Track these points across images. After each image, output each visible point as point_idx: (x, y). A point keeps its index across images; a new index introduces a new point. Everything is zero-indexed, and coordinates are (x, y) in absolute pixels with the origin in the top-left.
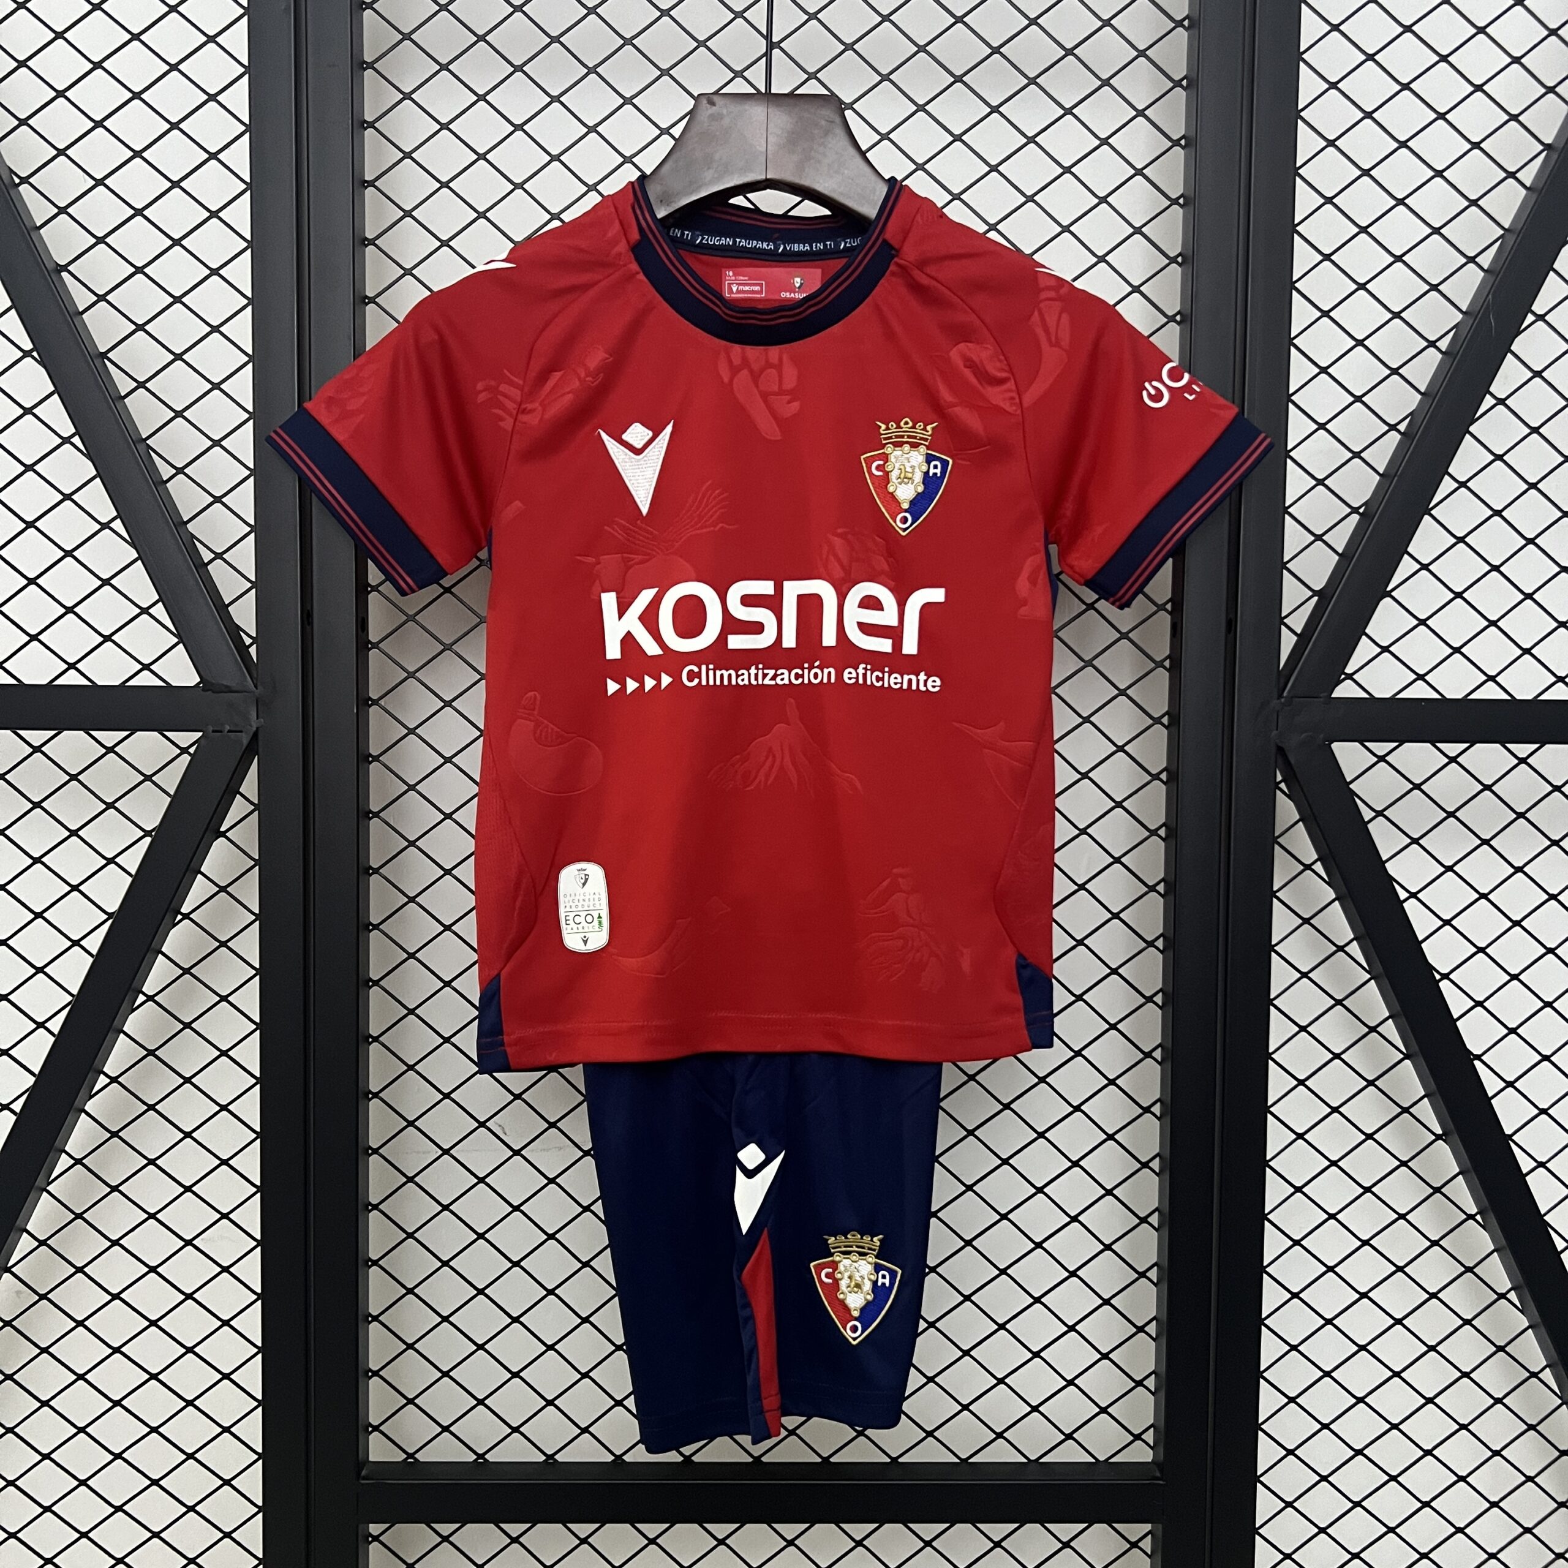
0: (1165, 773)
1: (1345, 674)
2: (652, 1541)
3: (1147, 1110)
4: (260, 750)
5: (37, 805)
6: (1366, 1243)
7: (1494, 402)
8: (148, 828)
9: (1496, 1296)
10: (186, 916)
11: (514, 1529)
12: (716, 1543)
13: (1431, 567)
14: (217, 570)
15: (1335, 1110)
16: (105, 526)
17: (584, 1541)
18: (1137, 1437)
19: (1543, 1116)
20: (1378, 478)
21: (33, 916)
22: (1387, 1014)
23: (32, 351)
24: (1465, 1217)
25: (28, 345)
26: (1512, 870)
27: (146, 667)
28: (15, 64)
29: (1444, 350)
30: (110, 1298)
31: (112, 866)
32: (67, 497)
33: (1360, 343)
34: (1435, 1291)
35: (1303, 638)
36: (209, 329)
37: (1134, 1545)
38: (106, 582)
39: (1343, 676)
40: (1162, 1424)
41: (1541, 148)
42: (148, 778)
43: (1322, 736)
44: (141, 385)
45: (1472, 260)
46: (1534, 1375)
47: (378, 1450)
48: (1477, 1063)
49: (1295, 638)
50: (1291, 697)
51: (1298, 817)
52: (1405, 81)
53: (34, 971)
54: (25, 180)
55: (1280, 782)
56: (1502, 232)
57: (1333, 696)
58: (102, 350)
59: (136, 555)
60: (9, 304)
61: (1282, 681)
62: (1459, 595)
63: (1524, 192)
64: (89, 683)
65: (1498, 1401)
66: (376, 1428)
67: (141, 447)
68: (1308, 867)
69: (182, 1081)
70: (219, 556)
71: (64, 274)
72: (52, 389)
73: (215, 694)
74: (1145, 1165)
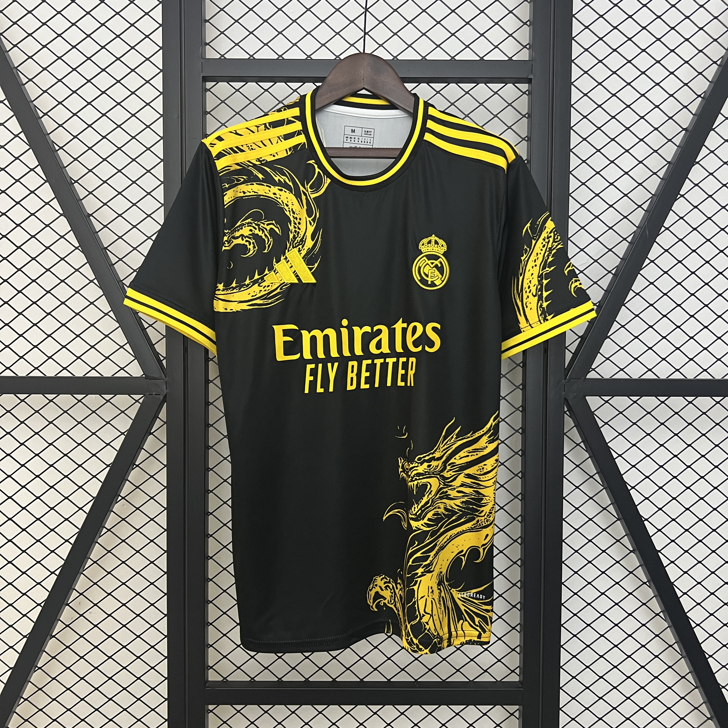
0: (521, 408)
1: (592, 368)
2: (320, 713)
3: (515, 541)
4: (167, 401)
5: (79, 423)
6: (603, 594)
7: (650, 261)
8: (123, 432)
9: (655, 615)
10: (137, 466)
11: (266, 707)
12: (346, 713)
13: (625, 327)
14: (150, 331)
15: (590, 541)
16: (106, 314)
17: (293, 712)
18: (513, 671)
19: (673, 543)
20: (604, 292)
21: (78, 466)
22: (610, 503)
23: (79, 247)
24: (642, 583)
25: (77, 245)
26: (659, 446)
27: (122, 369)
28: (73, 137)
29: (629, 241)
30: (107, 616)
31: (109, 446)
32: (92, 303)
33: (596, 239)
34: (631, 613)
35: (575, 354)
36: (147, 238)
37: (512, 714)
38: (107, 336)
39: (591, 369)
40: (522, 666)
41: (667, 163)
42: (123, 412)
43: (582, 394)
44: (121, 259)
45: (640, 206)
46: (671, 646)
47: (212, 676)
48: (646, 523)
49: (572, 355)
50: (570, 379)
51: (574, 425)
52: (612, 138)
53: (78, 488)
54: (76, 182)
55: (566, 411)
56: (652, 196)
57: (587, 377)
58: (105, 247)
59: (119, 325)
60: (70, 229)
61: (567, 371)
62: (636, 337)
63: (660, 180)
64: (100, 376)
65: (657, 656)
66: (211, 668)
67: (120, 284)
68: (578, 445)
69: (135, 530)
70: (150, 325)
71: (91, 217)
72: (87, 261)
73: (150, 380)
74: (515, 563)
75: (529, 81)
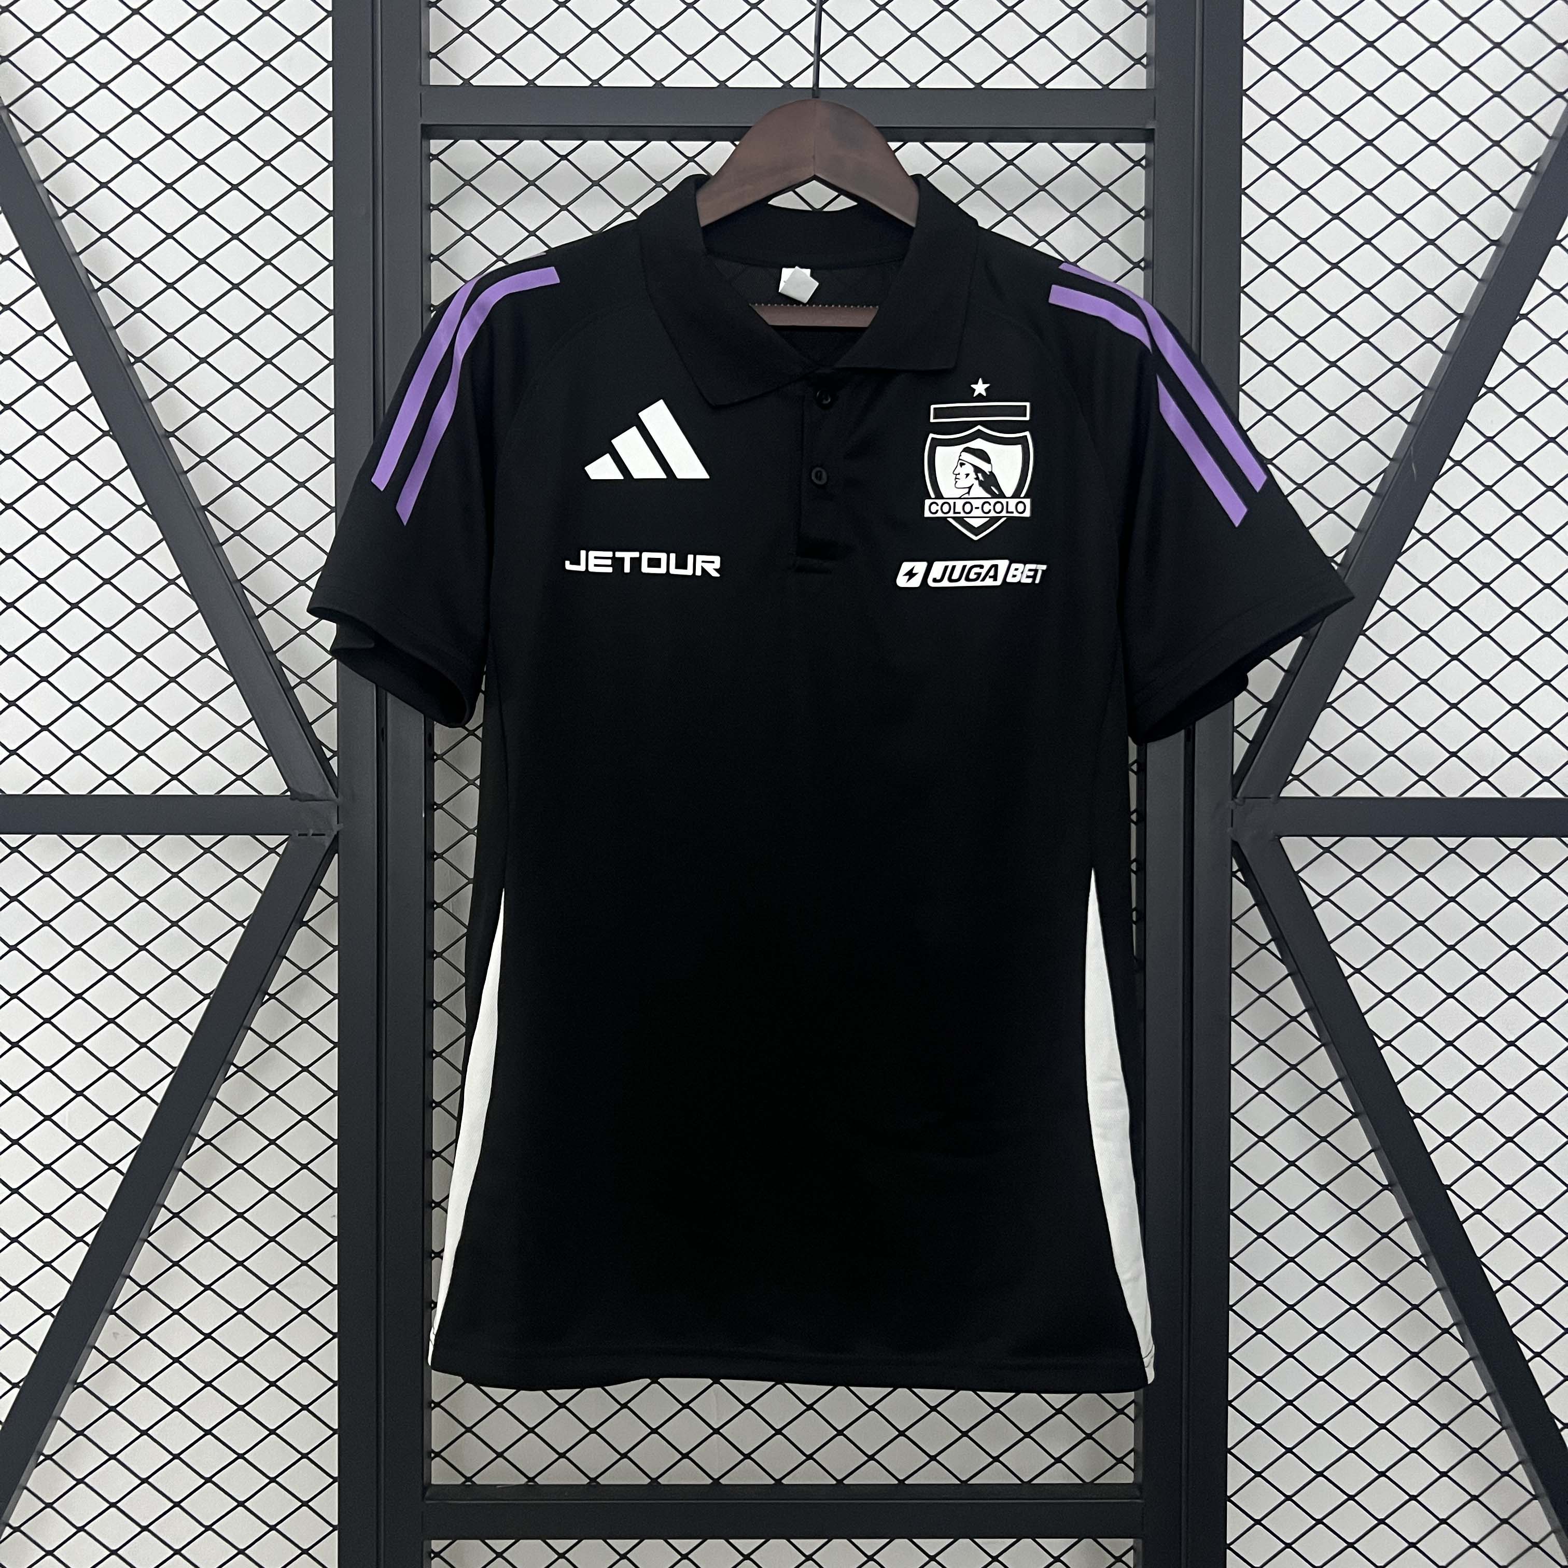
0: (1134, 864)
1: (1293, 775)
2: (685, 1557)
4: (340, 852)
5: (143, 899)
6: (1322, 1283)
7: (1420, 536)
8: (240, 920)
9: (1440, 1331)
11: (561, 1545)
13: (1366, 681)
14: (302, 693)
16: (204, 655)
18: (1120, 1461)
22: (1336, 1077)
24: (1411, 1259)
25: (140, 500)
26: (1445, 948)
27: (239, 778)
29: (1374, 491)
30: (202, 1337)
31: (208, 952)
32: (172, 631)
33: (1300, 486)
34: (1385, 1326)
35: (1255, 744)
36: (296, 485)
37: (1119, 1559)
38: (205, 704)
39: (1290, 778)
40: (1140, 1449)
41: (1455, 317)
42: (240, 875)
43: (1272, 832)
44: (237, 533)
45: (1396, 414)
46: (1476, 1403)
47: (439, 1474)
48: (1417, 1121)
49: (1248, 744)
50: (1244, 799)
51: (1253, 903)
52: (1334, 261)
53: (138, 1046)
54: (139, 360)
55: (1237, 872)
56: (1422, 390)
57: (1281, 795)
58: (203, 504)
59: (232, 680)
60: (126, 465)
61: (1236, 783)
62: (1392, 705)
63: (1441, 355)
64: (190, 793)
65: (1444, 1426)
66: (438, 1454)
67: (237, 587)
68: (1263, 947)
69: (268, 1142)
70: (303, 681)
71: (172, 439)
72: (161, 537)
73: (301, 803)
75: (1147, 136)
